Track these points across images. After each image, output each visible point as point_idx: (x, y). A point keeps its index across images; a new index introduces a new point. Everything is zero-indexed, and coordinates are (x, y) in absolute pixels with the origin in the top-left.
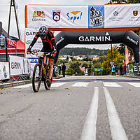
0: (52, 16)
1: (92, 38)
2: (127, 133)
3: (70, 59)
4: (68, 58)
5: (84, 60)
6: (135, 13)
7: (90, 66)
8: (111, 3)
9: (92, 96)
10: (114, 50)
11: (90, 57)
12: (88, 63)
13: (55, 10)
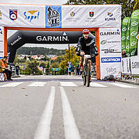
0: (9, 15)
1: (50, 38)
2: (80, 133)
3: (28, 59)
4: (25, 58)
5: (42, 59)
6: (92, 14)
7: (48, 66)
8: (68, 4)
9: (49, 95)
10: (72, 50)
11: (48, 57)
12: (46, 62)
13: (12, 9)
